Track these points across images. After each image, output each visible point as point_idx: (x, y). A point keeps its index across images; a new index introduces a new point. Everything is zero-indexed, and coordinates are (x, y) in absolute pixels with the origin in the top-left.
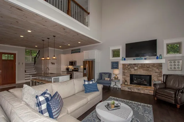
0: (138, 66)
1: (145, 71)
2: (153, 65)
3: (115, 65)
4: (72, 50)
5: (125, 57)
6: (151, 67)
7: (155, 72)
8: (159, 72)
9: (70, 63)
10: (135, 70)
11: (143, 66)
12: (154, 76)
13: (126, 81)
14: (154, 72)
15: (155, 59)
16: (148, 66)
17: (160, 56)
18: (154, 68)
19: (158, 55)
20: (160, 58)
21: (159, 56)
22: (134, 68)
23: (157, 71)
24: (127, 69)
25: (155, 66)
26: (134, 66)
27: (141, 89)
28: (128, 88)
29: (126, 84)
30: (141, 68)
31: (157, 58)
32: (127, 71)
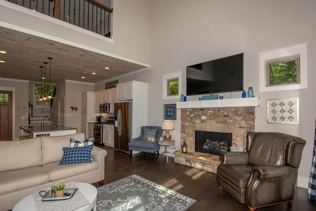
0: (208, 114)
1: (220, 125)
2: (236, 111)
3: (170, 112)
4: (107, 84)
5: (185, 94)
6: (231, 114)
7: (240, 127)
8: (246, 126)
9: (100, 107)
10: (203, 121)
11: (216, 113)
12: (237, 137)
13: (185, 144)
14: (238, 126)
15: (240, 98)
16: (226, 113)
17: (249, 91)
18: (237, 118)
19: (246, 88)
20: (249, 94)
21: (246, 91)
22: (199, 117)
23: (243, 123)
24: (189, 119)
25: (240, 112)
26: (200, 112)
27: (207, 163)
28: (187, 160)
29: (184, 150)
30: (212, 118)
31: (244, 96)
32: (188, 124)
